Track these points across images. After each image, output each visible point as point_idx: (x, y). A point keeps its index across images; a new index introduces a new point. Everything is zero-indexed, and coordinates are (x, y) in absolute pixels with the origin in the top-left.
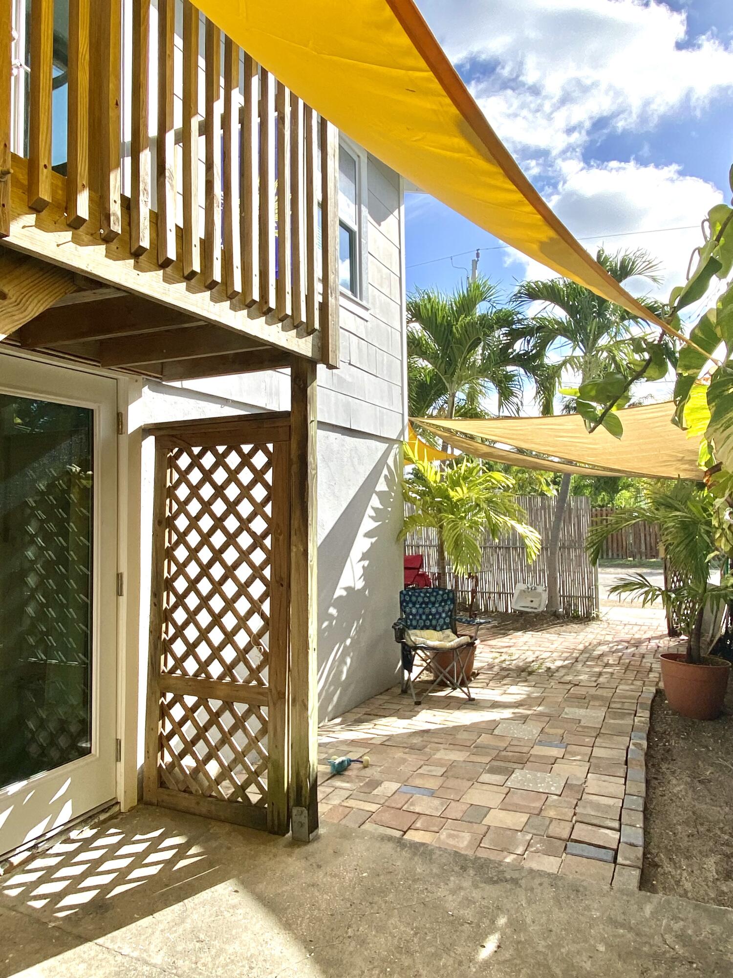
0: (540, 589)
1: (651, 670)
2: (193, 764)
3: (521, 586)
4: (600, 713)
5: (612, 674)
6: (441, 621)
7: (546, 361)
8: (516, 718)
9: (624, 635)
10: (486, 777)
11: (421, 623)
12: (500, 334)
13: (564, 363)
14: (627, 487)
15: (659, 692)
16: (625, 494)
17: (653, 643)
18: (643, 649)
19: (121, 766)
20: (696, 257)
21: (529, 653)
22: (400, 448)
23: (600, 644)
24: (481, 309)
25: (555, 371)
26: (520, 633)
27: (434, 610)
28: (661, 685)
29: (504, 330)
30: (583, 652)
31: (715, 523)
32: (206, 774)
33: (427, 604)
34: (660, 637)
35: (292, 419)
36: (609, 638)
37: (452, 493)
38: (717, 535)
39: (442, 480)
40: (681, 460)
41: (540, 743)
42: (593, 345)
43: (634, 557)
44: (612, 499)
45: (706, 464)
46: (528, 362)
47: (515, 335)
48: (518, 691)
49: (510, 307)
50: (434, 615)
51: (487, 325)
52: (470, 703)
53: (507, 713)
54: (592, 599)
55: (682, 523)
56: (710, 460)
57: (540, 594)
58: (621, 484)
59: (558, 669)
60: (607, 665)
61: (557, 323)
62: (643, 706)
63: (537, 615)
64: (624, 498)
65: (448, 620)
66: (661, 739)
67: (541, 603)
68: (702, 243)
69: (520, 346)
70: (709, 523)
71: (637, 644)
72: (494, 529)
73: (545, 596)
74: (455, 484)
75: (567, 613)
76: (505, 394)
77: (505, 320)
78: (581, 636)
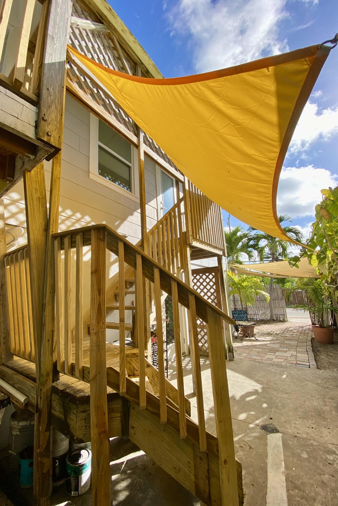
0: (267, 313)
1: (308, 333)
2: (201, 344)
3: (261, 312)
4: (296, 342)
5: (296, 334)
6: (244, 319)
7: (260, 246)
8: (271, 343)
9: (297, 325)
10: (269, 353)
11: (239, 319)
12: (245, 240)
13: (265, 246)
14: (288, 282)
15: (312, 338)
16: (288, 284)
17: (307, 327)
18: (304, 328)
19: (185, 344)
20: (311, 233)
21: (268, 330)
22: (226, 273)
23: (290, 327)
24: (239, 234)
25: (263, 248)
26: (264, 325)
27: (242, 316)
28: (313, 336)
29: (247, 238)
30: (286, 329)
31: (323, 288)
32: (205, 346)
33: (239, 314)
34: (309, 325)
35: (219, 268)
36: (293, 326)
37: (243, 284)
38: (324, 291)
39: (239, 281)
40: (309, 272)
41: (280, 348)
42: (274, 240)
43: (294, 305)
44: (283, 286)
45: (319, 273)
46: (254, 247)
47: (250, 240)
48: (269, 338)
49: (247, 232)
50: (242, 317)
51: (241, 238)
52: (257, 340)
53: (268, 342)
54: (284, 315)
55: (313, 289)
56: (319, 272)
57: (267, 314)
58: (286, 281)
59: (279, 333)
60: (294, 332)
61: (262, 235)
62: (309, 341)
63: (268, 320)
64: (288, 285)
65: (246, 319)
66: (316, 348)
67: (268, 317)
68: (312, 231)
69: (252, 243)
70: (321, 289)
71: (302, 327)
72: (257, 293)
73: (269, 315)
74: (243, 281)
75: (277, 319)
76: (250, 256)
77: (245, 236)
78: (283, 326)
